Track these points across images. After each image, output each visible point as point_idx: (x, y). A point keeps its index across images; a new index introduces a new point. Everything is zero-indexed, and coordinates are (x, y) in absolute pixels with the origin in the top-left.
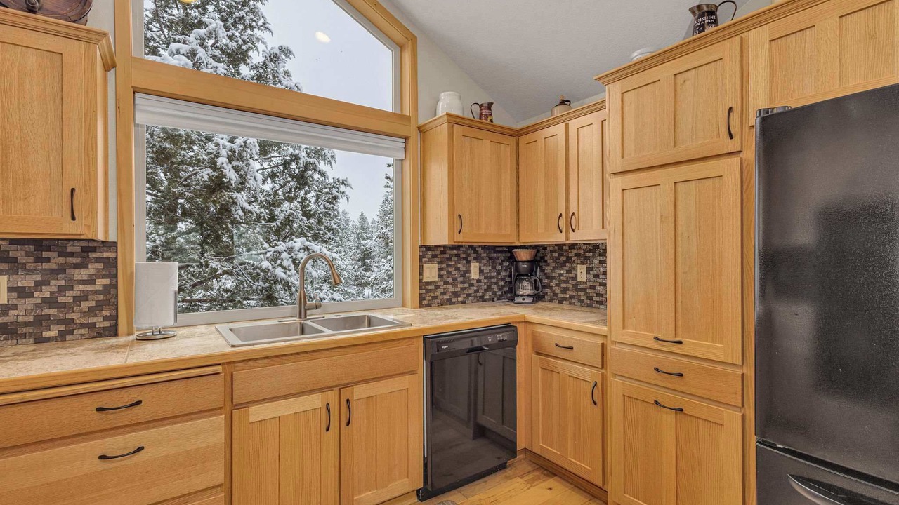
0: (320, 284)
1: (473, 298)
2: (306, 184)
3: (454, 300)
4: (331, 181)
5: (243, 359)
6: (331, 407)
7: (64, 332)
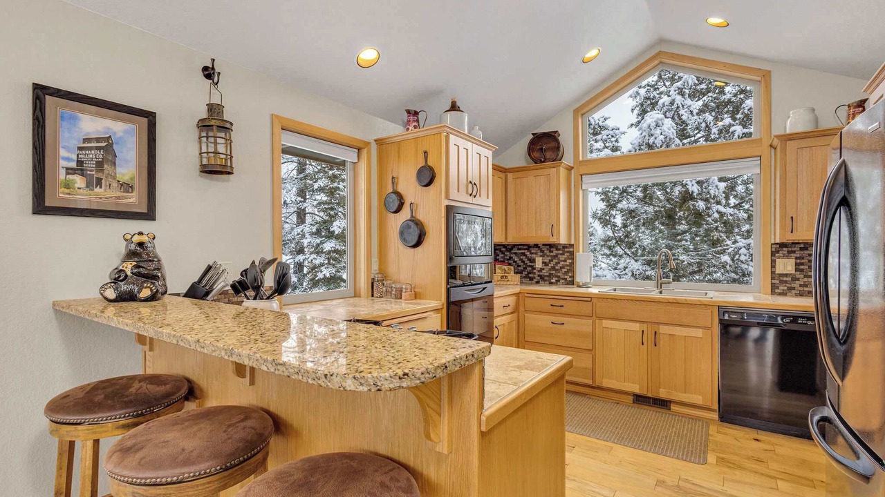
5: (601, 297)
6: (645, 332)
7: (557, 281)
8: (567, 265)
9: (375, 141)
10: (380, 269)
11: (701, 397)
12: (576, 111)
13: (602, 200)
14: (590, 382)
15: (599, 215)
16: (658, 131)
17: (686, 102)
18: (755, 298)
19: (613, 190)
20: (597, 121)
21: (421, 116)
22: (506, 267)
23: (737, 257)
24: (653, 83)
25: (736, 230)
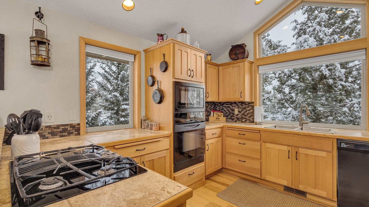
5: (266, 131)
6: (290, 151)
7: (246, 121)
8: (251, 113)
9: (144, 51)
10: (146, 115)
11: (325, 193)
12: (255, 33)
13: (278, 81)
14: (259, 176)
15: (276, 88)
16: (306, 44)
17: (322, 29)
18: (363, 134)
19: (284, 76)
20: (275, 43)
21: (165, 37)
22: (219, 114)
23: (352, 108)
24: (305, 22)
25: (353, 95)
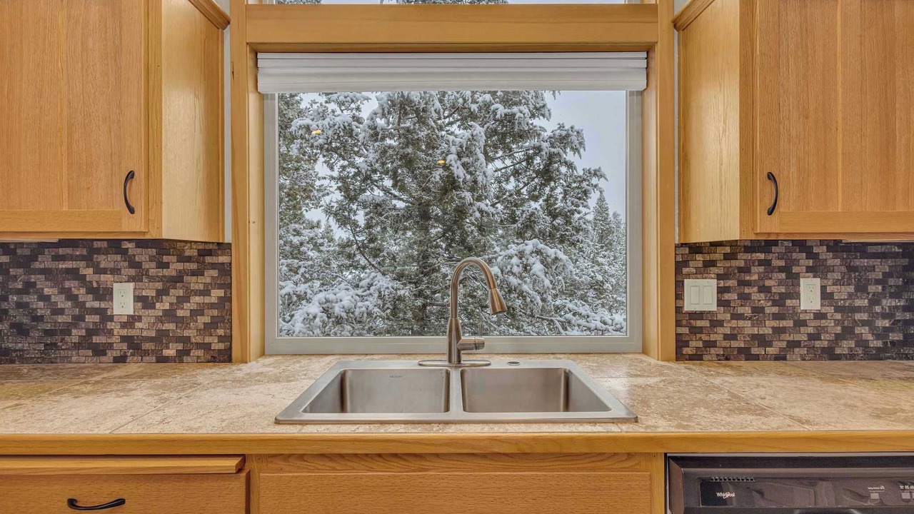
0: (585, 291)
1: (804, 351)
2: (551, 179)
3: (755, 351)
4: (581, 173)
7: (183, 354)
8: (212, 306)
13: (339, 188)
15: (334, 209)
19: (354, 175)
